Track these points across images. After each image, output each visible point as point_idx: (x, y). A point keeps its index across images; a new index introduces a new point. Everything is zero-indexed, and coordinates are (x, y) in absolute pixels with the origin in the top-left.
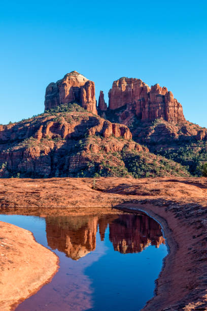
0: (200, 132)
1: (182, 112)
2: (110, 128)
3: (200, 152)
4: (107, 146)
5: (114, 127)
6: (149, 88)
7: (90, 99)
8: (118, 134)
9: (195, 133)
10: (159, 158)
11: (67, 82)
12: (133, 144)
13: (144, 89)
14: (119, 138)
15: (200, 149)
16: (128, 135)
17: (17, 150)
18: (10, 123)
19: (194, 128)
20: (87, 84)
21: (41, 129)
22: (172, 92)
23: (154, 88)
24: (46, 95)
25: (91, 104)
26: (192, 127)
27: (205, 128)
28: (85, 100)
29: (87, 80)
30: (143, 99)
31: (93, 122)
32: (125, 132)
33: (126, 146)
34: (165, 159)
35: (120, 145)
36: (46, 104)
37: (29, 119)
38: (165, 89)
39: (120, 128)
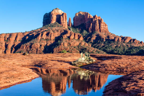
0: (115, 38)
1: (107, 28)
2: (73, 35)
3: (116, 47)
4: (71, 43)
5: (75, 35)
6: (92, 17)
7: (64, 21)
8: (77, 38)
9: (113, 38)
10: (96, 49)
11: (53, 12)
12: (83, 43)
14: (77, 40)
15: (115, 45)
16: (82, 39)
18: (26, 32)
19: (113, 36)
20: (63, 14)
21: (40, 35)
22: (102, 19)
23: (95, 16)
24: (44, 19)
25: (64, 24)
26: (112, 35)
27: (118, 36)
28: (62, 21)
29: (63, 12)
30: (89, 21)
31: (65, 32)
32: (80, 37)
33: (80, 44)
34: (99, 50)
35: (77, 43)
36: (44, 23)
37: (35, 30)
38: (99, 17)
39: (78, 35)
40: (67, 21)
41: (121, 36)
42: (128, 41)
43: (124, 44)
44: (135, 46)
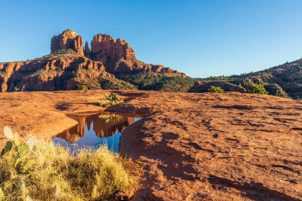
0: (144, 67)
1: (134, 55)
2: (92, 64)
3: (145, 78)
4: (90, 74)
5: (93, 63)
6: (115, 41)
7: (79, 46)
8: (96, 67)
9: (142, 67)
10: (121, 81)
11: (64, 35)
12: (105, 73)
13: (112, 41)
14: (96, 70)
15: (144, 76)
16: (103, 68)
17: (32, 77)
18: (28, 60)
19: (142, 64)
20: (77, 37)
21: (48, 64)
22: (128, 43)
23: (118, 40)
24: (52, 43)
25: (80, 49)
26: (140, 64)
27: (147, 64)
28: (76, 47)
29: (77, 35)
30: (112, 47)
31: (81, 60)
32: (100, 66)
33: (101, 74)
34: (124, 82)
35: (98, 74)
36: (52, 48)
37: (41, 58)
38: (124, 41)
39: (98, 64)
40: (84, 45)
41: (151, 65)
42: (159, 70)
43: (155, 74)
44: (168, 76)
